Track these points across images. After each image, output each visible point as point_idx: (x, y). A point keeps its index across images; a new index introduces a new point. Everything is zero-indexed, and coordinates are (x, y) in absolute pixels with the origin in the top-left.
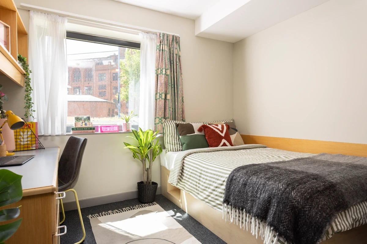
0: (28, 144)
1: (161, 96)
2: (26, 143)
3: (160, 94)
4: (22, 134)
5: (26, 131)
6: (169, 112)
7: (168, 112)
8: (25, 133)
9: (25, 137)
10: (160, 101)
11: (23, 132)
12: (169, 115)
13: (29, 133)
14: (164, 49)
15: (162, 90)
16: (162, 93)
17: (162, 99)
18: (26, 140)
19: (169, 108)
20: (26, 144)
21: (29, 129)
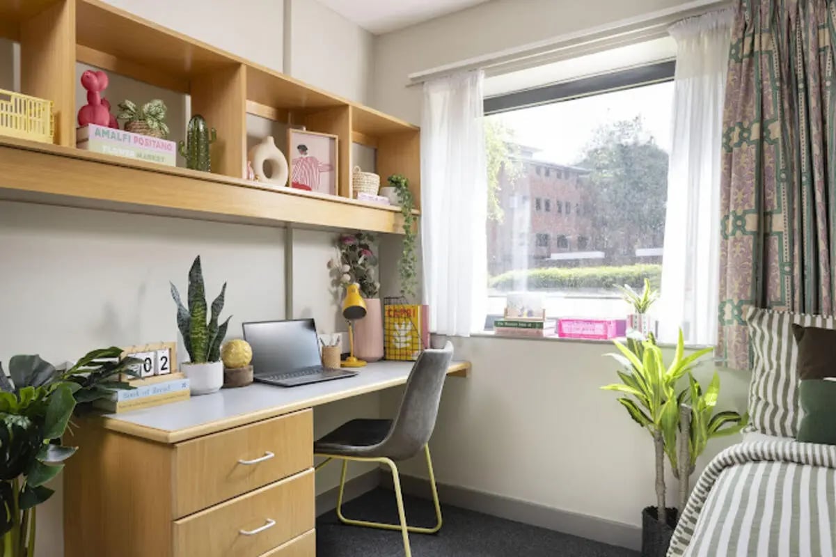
0: (406, 349)
1: (739, 223)
2: (403, 346)
3: (737, 218)
4: (397, 327)
5: (404, 322)
6: (782, 281)
7: (778, 281)
8: (403, 327)
9: (403, 333)
10: (736, 240)
11: (400, 324)
12: (783, 291)
13: (409, 327)
14: (756, 48)
15: (745, 201)
16: (745, 212)
17: (744, 232)
18: (403, 340)
19: (782, 265)
20: (403, 349)
21: (407, 320)
